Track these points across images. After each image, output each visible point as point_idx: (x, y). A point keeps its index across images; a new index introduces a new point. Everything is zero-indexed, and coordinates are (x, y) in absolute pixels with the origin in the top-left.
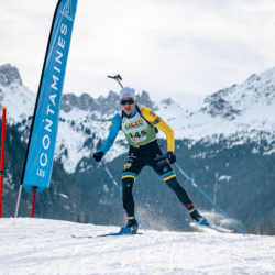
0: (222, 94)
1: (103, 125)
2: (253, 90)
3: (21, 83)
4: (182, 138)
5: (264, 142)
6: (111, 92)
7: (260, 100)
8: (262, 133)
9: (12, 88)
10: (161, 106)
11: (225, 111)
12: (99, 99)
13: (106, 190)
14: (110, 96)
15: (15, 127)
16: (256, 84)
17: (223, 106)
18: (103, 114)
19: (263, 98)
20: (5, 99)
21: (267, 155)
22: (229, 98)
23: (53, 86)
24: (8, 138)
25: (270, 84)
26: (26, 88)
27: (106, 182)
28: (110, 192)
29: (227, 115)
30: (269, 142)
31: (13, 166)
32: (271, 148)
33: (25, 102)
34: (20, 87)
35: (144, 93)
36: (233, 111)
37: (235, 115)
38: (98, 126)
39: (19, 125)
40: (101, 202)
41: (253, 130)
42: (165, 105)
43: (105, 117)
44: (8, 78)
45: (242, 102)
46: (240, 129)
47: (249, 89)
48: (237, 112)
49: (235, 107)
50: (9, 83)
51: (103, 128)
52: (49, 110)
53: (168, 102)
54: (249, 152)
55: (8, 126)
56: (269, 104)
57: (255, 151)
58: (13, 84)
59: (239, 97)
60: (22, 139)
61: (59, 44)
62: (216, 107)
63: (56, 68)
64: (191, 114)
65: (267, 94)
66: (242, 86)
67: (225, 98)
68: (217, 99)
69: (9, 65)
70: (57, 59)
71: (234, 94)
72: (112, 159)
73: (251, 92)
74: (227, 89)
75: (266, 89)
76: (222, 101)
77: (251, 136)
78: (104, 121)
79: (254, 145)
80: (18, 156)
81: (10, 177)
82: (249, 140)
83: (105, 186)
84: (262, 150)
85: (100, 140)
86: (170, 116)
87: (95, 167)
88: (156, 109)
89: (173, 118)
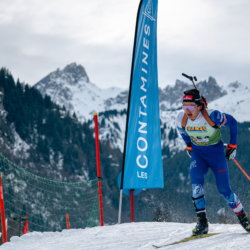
1: (173, 114)
3: (88, 81)
6: (178, 81)
9: (80, 86)
10: (229, 91)
12: (167, 89)
13: (183, 178)
14: (177, 85)
15: (87, 125)
18: (172, 103)
20: (74, 97)
23: (142, 88)
24: (80, 136)
26: (93, 85)
28: (186, 181)
31: (88, 163)
33: (93, 99)
34: (87, 85)
35: (211, 79)
38: (168, 116)
39: (90, 122)
40: (178, 191)
42: (233, 88)
43: (175, 106)
44: (75, 77)
50: (76, 82)
51: (173, 118)
52: (141, 113)
53: (235, 85)
55: (80, 124)
58: (80, 83)
60: (94, 135)
61: (145, 45)
63: (143, 70)
69: (75, 64)
70: (144, 61)
78: (173, 110)
80: (92, 153)
81: (86, 174)
83: (181, 175)
85: (172, 130)
86: (239, 99)
87: (169, 157)
88: (225, 93)
89: (242, 101)
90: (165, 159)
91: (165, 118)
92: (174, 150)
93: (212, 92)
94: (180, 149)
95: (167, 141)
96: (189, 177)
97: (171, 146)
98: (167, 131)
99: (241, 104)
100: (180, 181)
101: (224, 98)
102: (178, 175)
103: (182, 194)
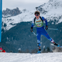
0: (41, 6)
1: (5, 19)
2: (51, 5)
4: (30, 21)
5: (55, 20)
6: (7, 8)
7: (53, 7)
8: (54, 17)
10: (23, 12)
11: (43, 12)
12: (3, 11)
14: (7, 10)
16: (51, 3)
17: (42, 10)
18: (5, 15)
19: (54, 7)
21: (57, 24)
22: (44, 8)
25: (56, 2)
27: (7, 36)
28: (9, 40)
29: (43, 13)
30: (57, 20)
32: (58, 22)
35: (17, 8)
36: (45, 11)
37: (46, 13)
38: (4, 19)
40: (6, 43)
41: (52, 17)
42: (24, 11)
43: (6, 16)
45: (48, 9)
46: (48, 17)
47: (50, 4)
48: (46, 12)
49: (46, 10)
51: (5, 20)
53: (25, 10)
54: (51, 24)
56: (56, 8)
57: (53, 23)
59: (47, 7)
62: (40, 11)
64: (32, 13)
65: (55, 6)
66: (47, 3)
67: (42, 8)
68: (40, 8)
71: (45, 6)
72: (9, 29)
73: (50, 5)
74: (43, 5)
75: (55, 4)
76: (41, 9)
77: (51, 19)
78: (5, 17)
79: (52, 21)
82: (51, 20)
83: (7, 38)
84: (55, 23)
85: (5, 24)
86: (26, 14)
87: (4, 32)
88: (21, 13)
89: (27, 15)
90: (2, 33)
91: (3, 20)
92: (5, 30)
93: (17, 12)
94: (7, 30)
95: (3, 27)
96: (10, 39)
97: (4, 29)
98: (3, 24)
99: (26, 16)
100: (7, 39)
101: (21, 14)
102: (6, 38)
103: (7, 44)
